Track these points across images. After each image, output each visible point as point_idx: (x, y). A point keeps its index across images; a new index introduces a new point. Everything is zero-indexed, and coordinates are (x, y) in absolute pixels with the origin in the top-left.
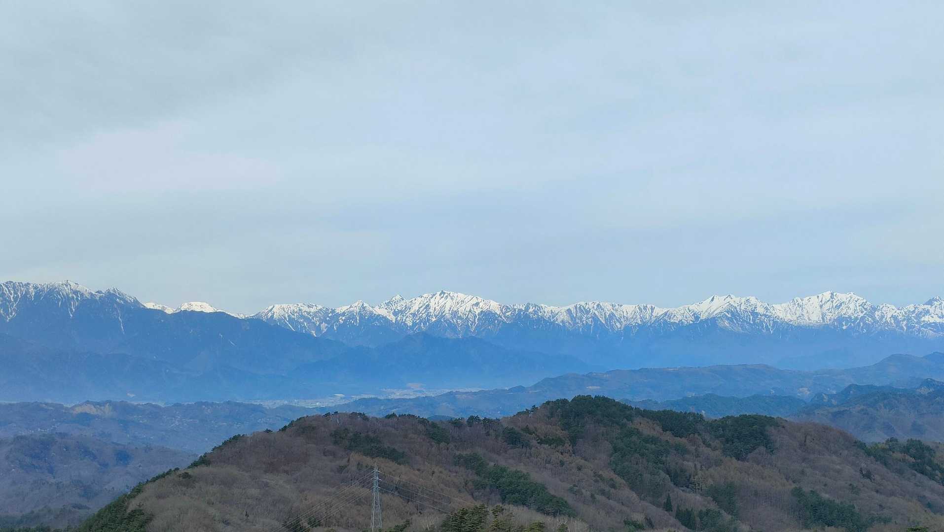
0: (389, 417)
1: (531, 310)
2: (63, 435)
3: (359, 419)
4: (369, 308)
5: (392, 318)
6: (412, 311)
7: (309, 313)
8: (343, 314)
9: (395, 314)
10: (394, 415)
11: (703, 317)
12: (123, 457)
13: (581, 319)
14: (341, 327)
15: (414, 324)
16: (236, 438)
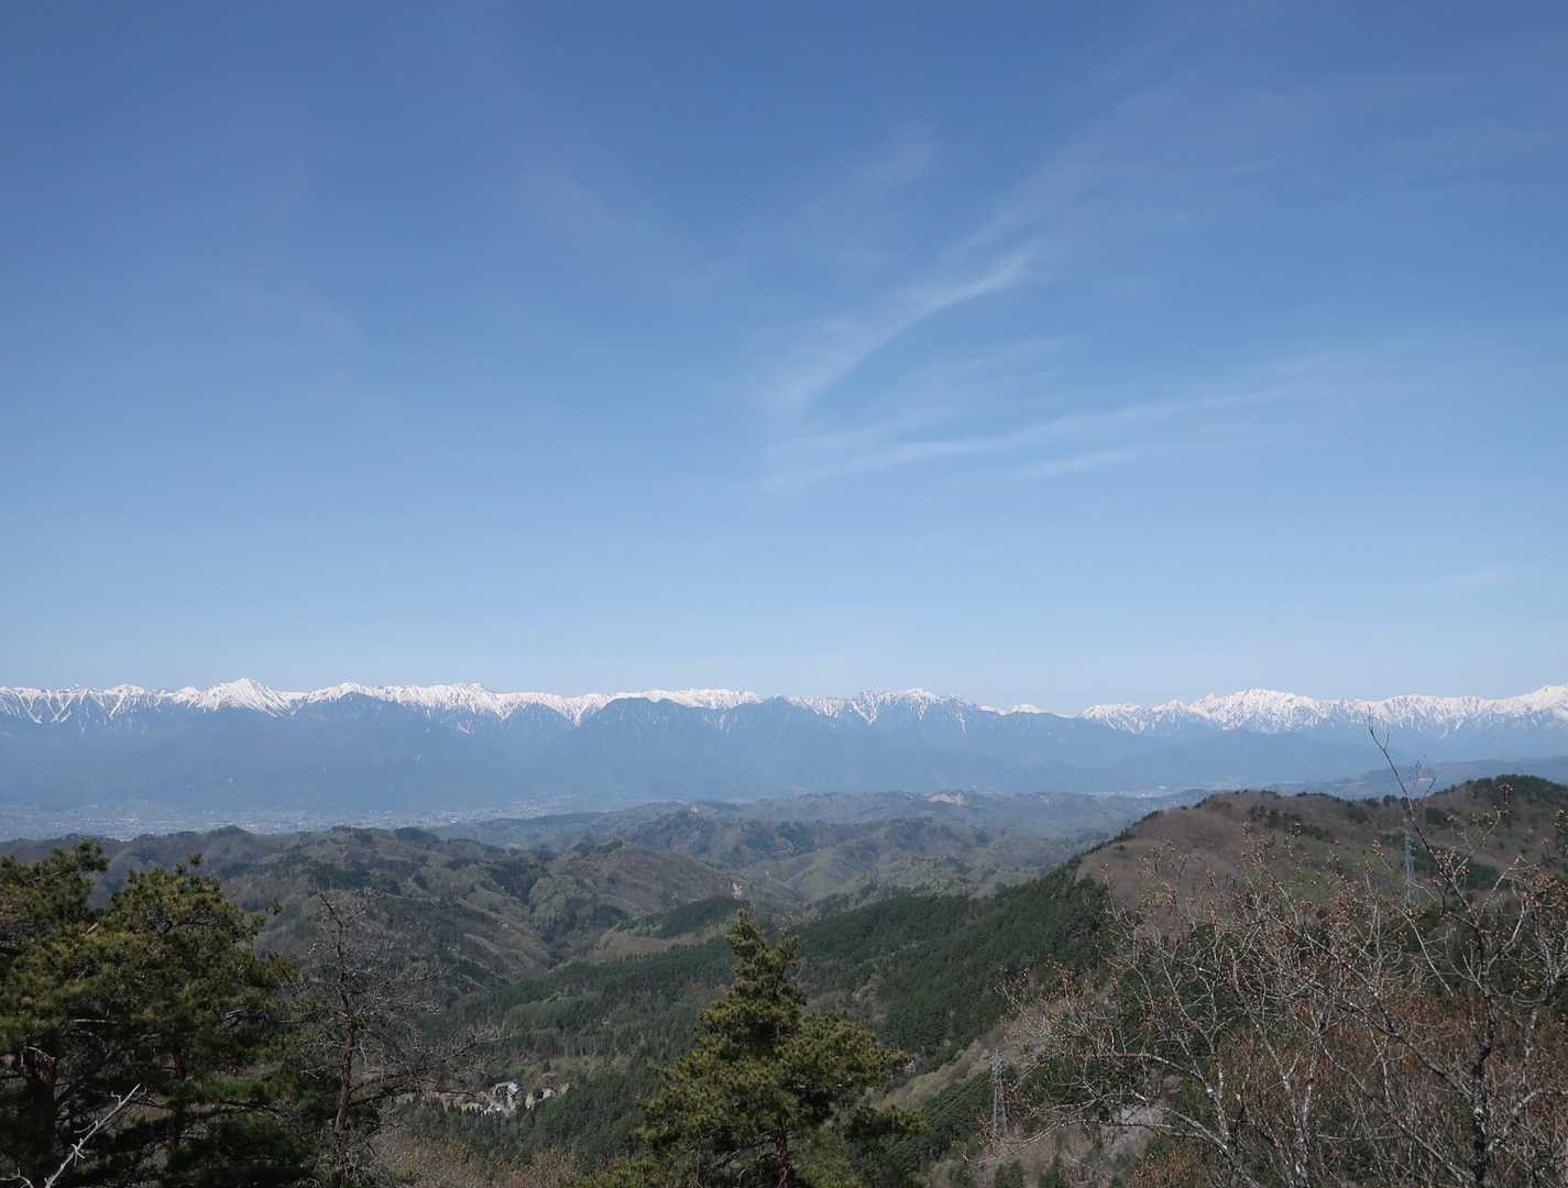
0: (1300, 795)
1: (1346, 705)
2: (930, 819)
3: (1272, 797)
4: (1184, 707)
5: (1206, 715)
6: (1226, 708)
7: (1128, 712)
8: (1160, 713)
9: (1210, 711)
10: (1305, 794)
11: (1536, 708)
12: (982, 839)
13: (1400, 712)
14: (1157, 724)
15: (1229, 721)
16: (1155, 814)
